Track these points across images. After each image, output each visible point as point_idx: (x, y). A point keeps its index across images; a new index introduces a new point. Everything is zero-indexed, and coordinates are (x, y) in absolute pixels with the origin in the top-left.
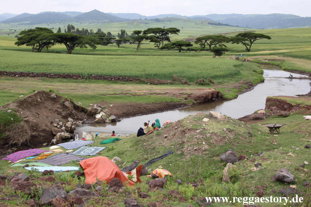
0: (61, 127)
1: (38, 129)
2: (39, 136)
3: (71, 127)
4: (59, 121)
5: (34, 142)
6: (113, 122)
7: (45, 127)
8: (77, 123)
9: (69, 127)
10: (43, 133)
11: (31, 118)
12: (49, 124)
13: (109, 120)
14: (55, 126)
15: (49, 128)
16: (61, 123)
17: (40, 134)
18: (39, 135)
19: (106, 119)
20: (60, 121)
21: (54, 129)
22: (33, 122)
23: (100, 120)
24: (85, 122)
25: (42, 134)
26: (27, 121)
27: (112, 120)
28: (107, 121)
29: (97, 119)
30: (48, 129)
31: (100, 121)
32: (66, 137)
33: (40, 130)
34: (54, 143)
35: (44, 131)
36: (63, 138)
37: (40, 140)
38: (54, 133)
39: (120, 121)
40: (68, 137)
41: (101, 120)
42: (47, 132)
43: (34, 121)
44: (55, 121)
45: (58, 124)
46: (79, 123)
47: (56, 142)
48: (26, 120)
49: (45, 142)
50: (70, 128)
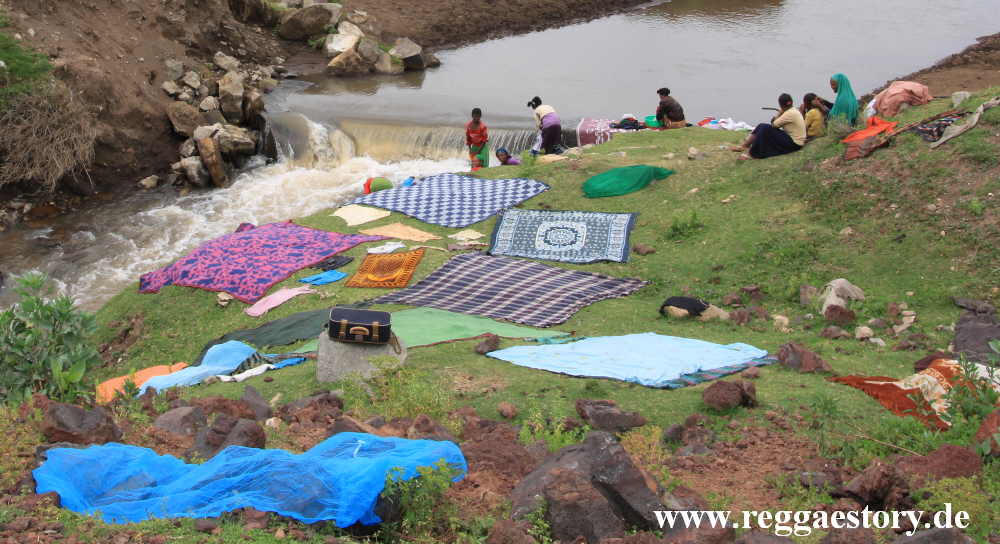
0: (197, 96)
1: (115, 112)
2: (119, 144)
3: (245, 100)
4: (181, 71)
5: (101, 171)
6: (413, 69)
7: (136, 101)
8: (255, 77)
9: (238, 98)
10: (132, 127)
11: (80, 60)
12: (145, 83)
13: (394, 62)
14: (172, 91)
15: (154, 105)
16: (193, 79)
17: (124, 135)
18: (119, 136)
19: (378, 59)
20: (186, 69)
21: (177, 109)
22: (90, 76)
23: (352, 59)
24: (284, 71)
25: (128, 132)
26: (64, 74)
27: (406, 61)
28: (386, 66)
29: (336, 59)
30: (147, 108)
31: (355, 68)
32: (240, 147)
33: (122, 112)
34: (189, 173)
35: (136, 117)
36: (226, 151)
37: (127, 160)
38: (179, 128)
39: (436, 65)
40: (245, 147)
41: (357, 59)
42: (149, 125)
43: (95, 70)
44: (166, 68)
45: (182, 84)
46: (264, 76)
47: (199, 173)
48: (62, 69)
49: (144, 173)
50: (239, 104)
